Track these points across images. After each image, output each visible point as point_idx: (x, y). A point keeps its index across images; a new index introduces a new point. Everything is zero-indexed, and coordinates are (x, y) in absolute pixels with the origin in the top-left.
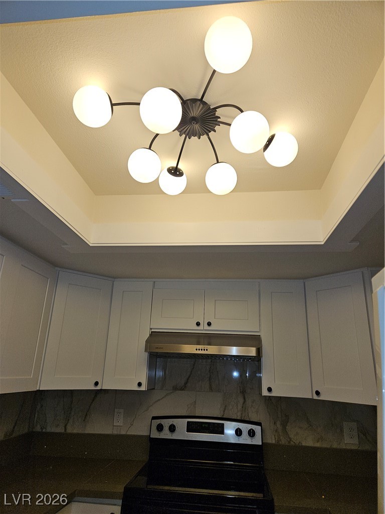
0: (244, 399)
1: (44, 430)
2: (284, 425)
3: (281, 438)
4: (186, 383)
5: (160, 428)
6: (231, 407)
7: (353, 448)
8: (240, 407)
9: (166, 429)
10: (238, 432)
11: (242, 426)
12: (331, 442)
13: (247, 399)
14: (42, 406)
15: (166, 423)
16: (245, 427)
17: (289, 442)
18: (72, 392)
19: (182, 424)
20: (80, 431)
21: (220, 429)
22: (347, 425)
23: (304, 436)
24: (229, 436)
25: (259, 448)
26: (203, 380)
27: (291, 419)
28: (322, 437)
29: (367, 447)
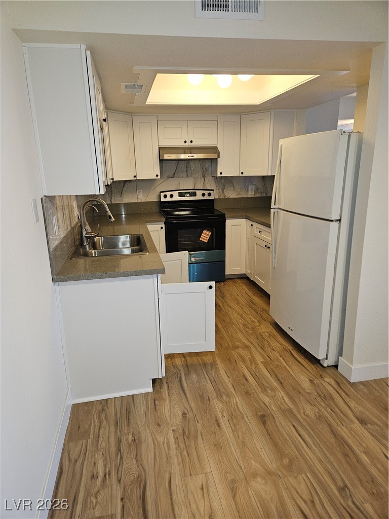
0: (204, 179)
2: (223, 190)
3: (221, 196)
4: (174, 174)
5: (165, 196)
6: (198, 184)
7: (252, 196)
8: (202, 183)
9: (168, 196)
10: (203, 195)
11: (204, 192)
12: (243, 195)
13: (206, 180)
15: (168, 194)
16: (206, 192)
17: (225, 197)
19: (176, 194)
21: (194, 194)
22: (250, 187)
23: (231, 194)
24: (199, 197)
25: (212, 201)
26: (183, 172)
27: (226, 187)
28: (239, 193)
29: (258, 195)
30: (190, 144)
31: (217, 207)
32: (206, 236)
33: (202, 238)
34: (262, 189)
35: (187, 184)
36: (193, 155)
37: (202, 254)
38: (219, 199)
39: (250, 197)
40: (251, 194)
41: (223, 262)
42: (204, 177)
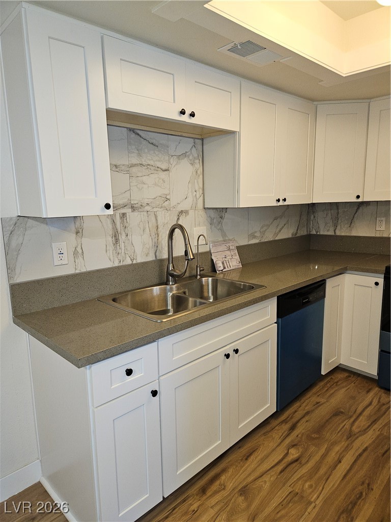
1: (318, 233)
14: (314, 217)
18: (337, 204)
20: (348, 234)
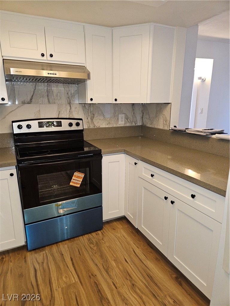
0: (70, 107)
2: (92, 119)
3: (90, 125)
4: (31, 99)
5: (20, 127)
6: (62, 112)
7: (122, 126)
8: (68, 111)
9: (24, 127)
10: (70, 125)
11: (72, 121)
12: (114, 125)
13: (72, 107)
15: (24, 124)
16: (74, 122)
17: (94, 127)
19: (34, 124)
21: (59, 124)
22: (120, 116)
23: (101, 123)
24: (65, 127)
25: (81, 131)
26: (43, 97)
27: (96, 116)
28: (109, 123)
29: (128, 125)
30: (49, 58)
31: (87, 138)
32: (77, 179)
33: (73, 182)
34: (132, 118)
35: (50, 112)
36: (55, 72)
37: (73, 203)
38: (88, 129)
39: (120, 127)
40: (121, 123)
41: (99, 208)
42: (70, 103)
